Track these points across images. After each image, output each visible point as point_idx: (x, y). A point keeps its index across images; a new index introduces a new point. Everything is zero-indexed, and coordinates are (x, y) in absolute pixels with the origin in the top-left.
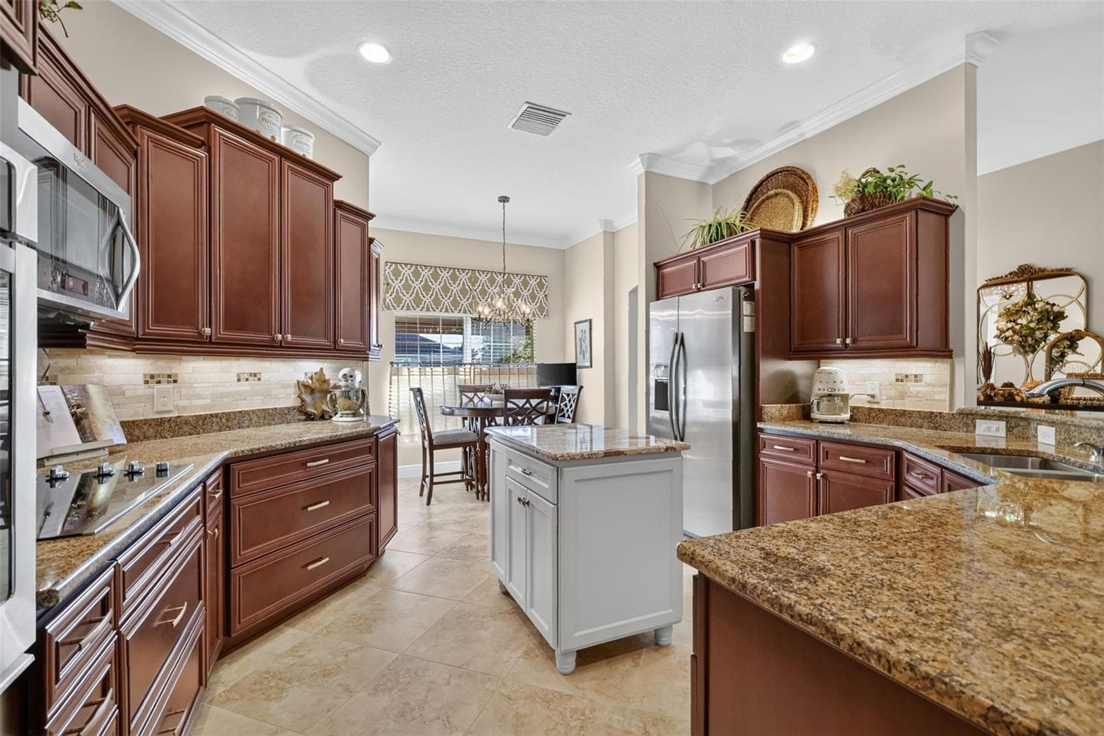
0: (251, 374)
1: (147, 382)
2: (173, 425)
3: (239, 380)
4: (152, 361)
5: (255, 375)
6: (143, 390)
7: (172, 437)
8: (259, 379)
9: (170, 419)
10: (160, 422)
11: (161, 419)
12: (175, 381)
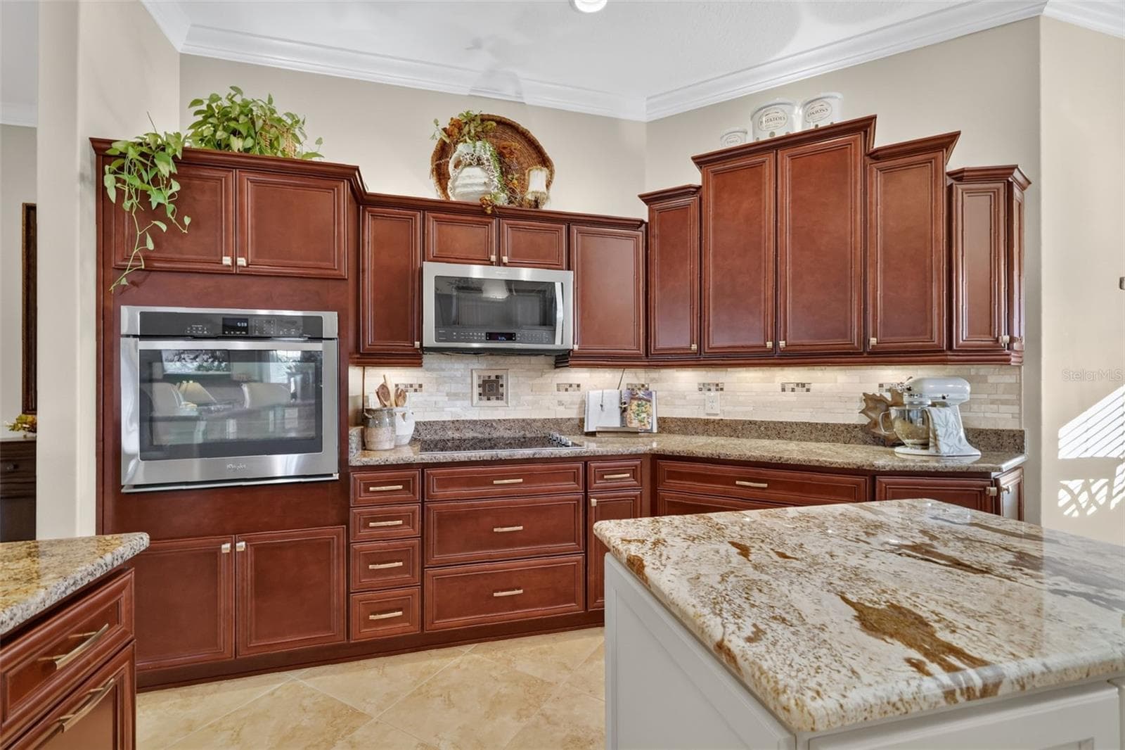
0: (798, 384)
1: (700, 390)
2: (716, 426)
3: (783, 390)
4: (704, 373)
5: (803, 385)
6: (698, 396)
7: (716, 436)
8: (808, 390)
9: (714, 421)
10: (707, 422)
11: (708, 420)
12: (722, 389)
